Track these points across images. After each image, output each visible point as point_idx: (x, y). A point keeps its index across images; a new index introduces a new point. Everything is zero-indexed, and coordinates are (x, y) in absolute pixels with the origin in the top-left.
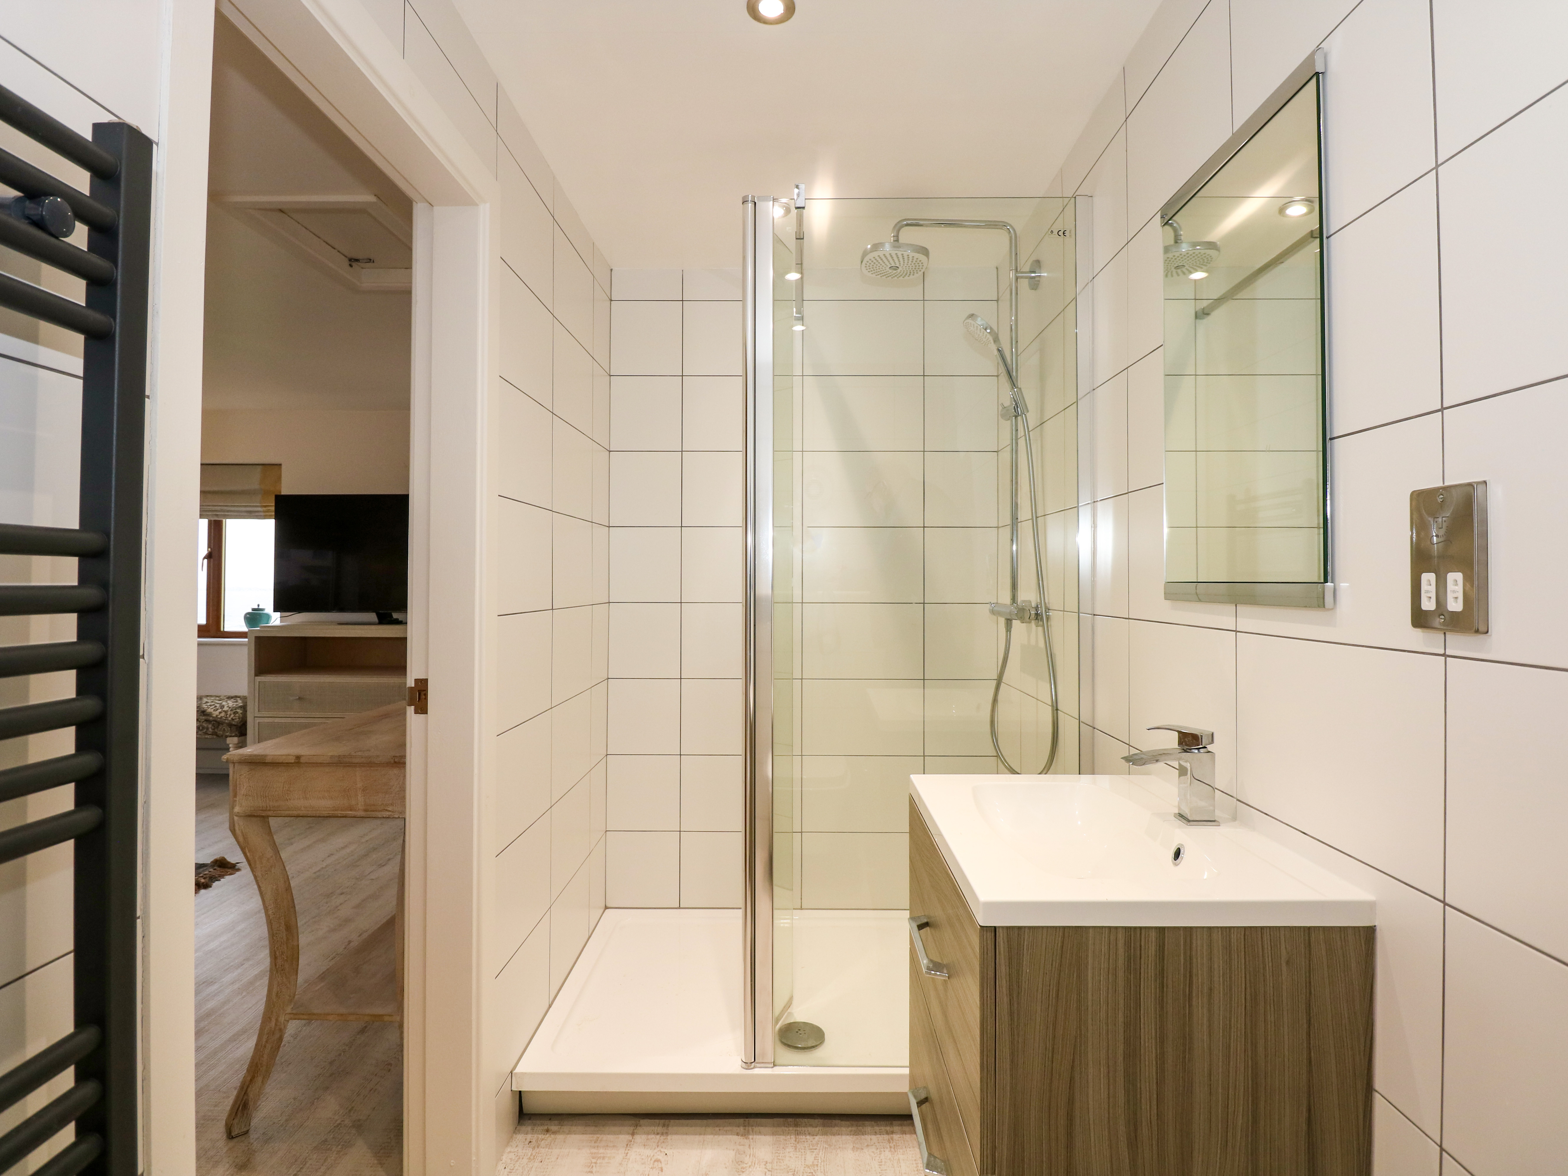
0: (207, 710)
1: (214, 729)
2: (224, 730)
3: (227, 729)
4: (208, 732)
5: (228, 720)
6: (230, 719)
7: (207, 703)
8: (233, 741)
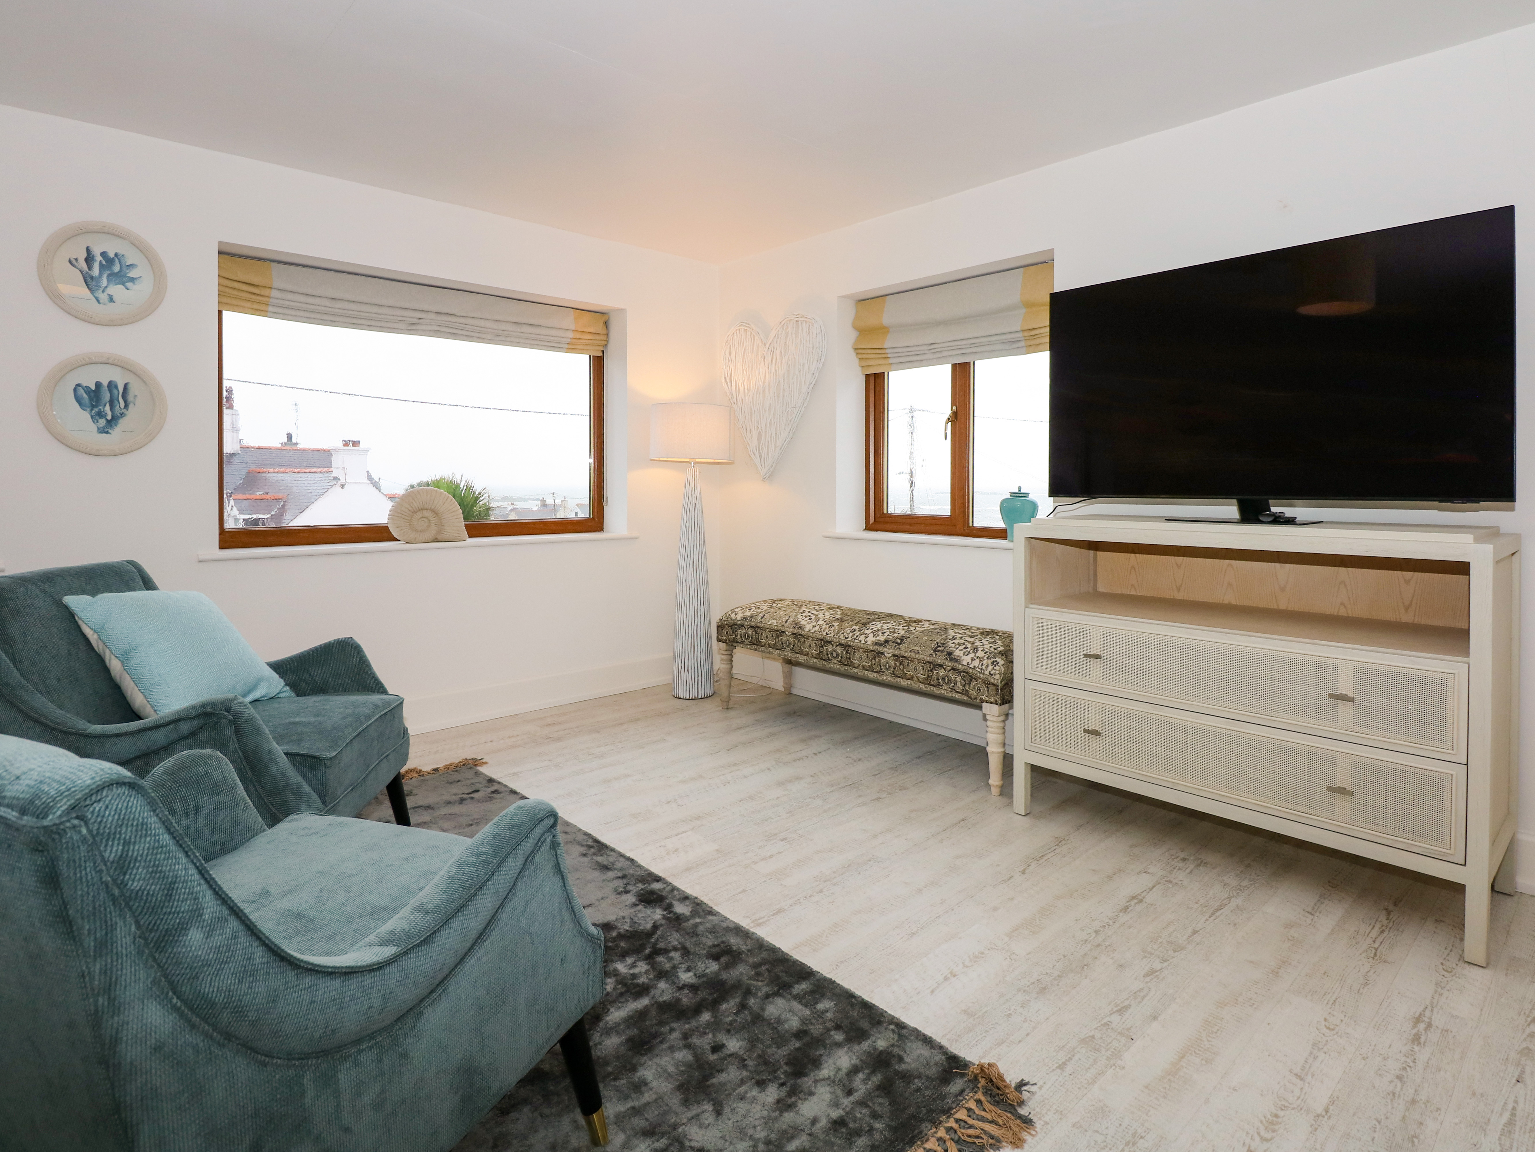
0: (954, 651)
1: (964, 686)
2: (979, 689)
3: (984, 688)
4: (956, 688)
5: (984, 674)
6: (987, 672)
7: (954, 638)
8: (992, 710)
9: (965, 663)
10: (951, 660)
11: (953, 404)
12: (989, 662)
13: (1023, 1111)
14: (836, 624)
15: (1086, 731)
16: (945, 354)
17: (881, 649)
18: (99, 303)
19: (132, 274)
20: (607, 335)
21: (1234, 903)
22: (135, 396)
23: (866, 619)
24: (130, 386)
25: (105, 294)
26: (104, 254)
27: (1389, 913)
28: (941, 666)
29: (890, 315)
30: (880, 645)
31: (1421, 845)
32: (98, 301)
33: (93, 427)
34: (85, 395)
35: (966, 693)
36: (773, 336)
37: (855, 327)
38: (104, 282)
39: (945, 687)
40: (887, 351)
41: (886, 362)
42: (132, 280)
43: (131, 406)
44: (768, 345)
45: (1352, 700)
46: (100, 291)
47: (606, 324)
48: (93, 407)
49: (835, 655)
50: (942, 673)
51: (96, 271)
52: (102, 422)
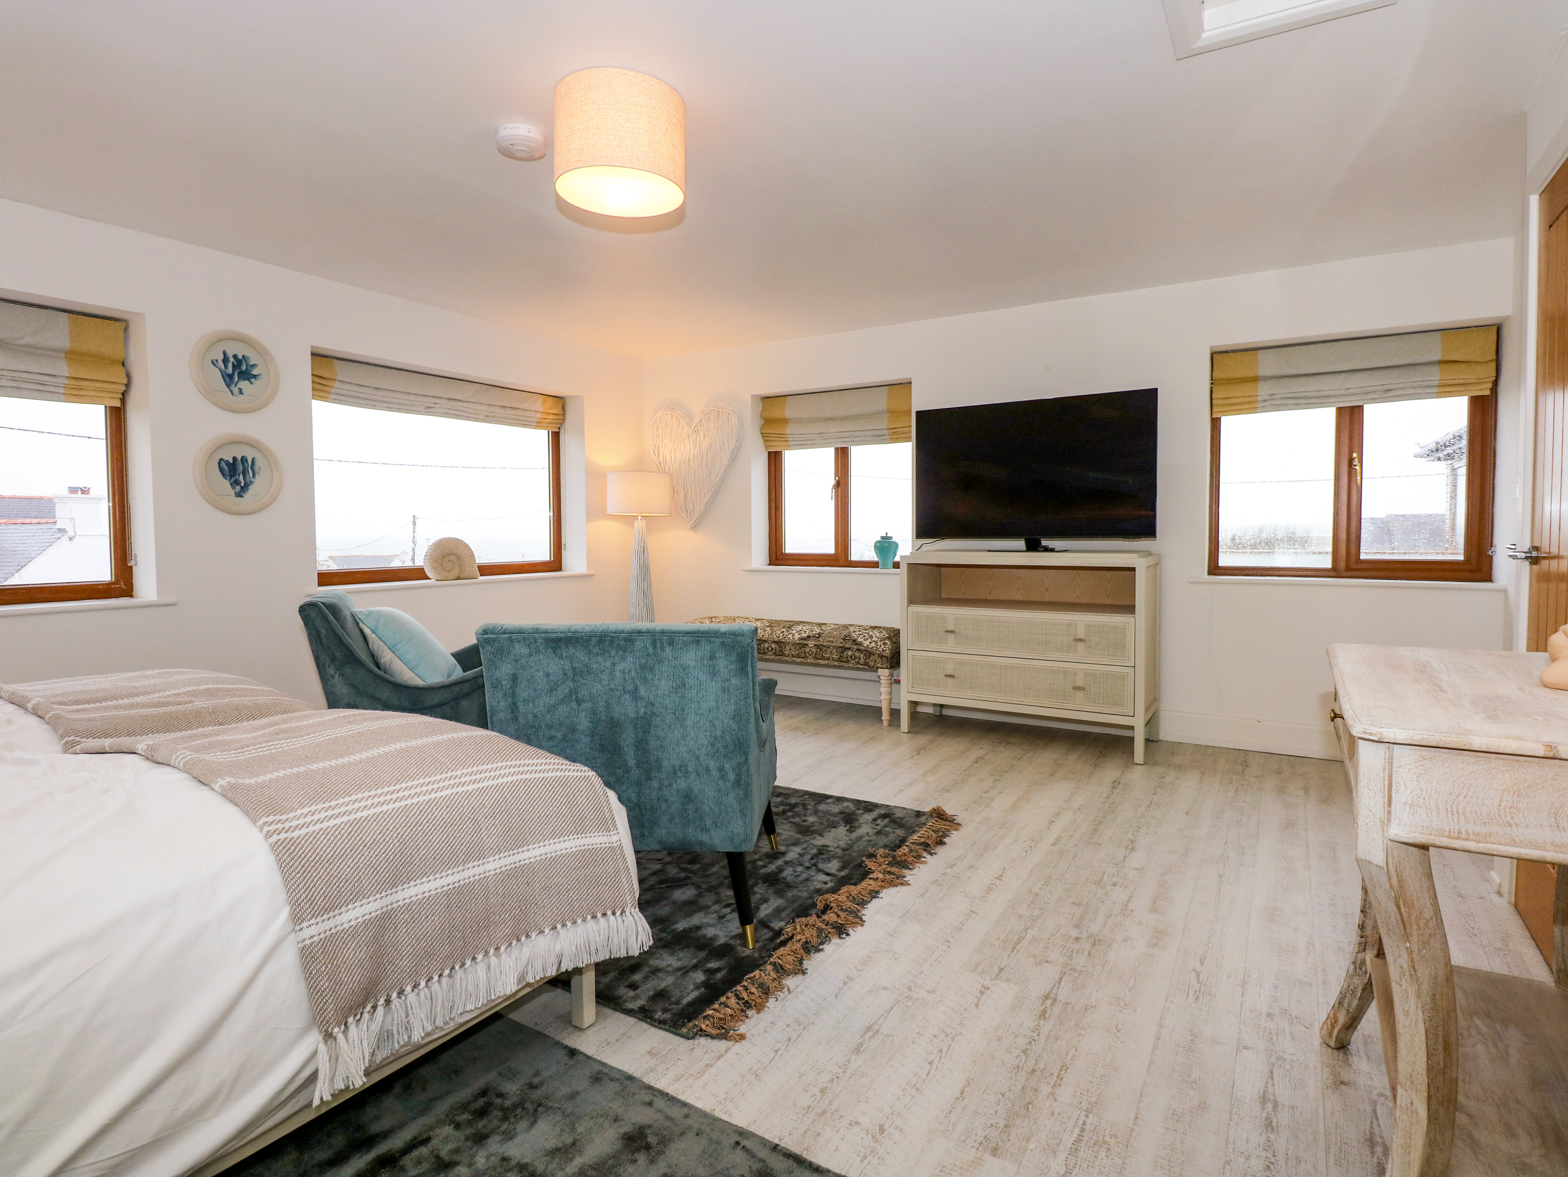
0: (856, 639)
1: (865, 659)
2: (875, 661)
3: (878, 660)
4: (860, 661)
5: (878, 651)
6: (881, 650)
7: (854, 632)
8: (884, 673)
9: (865, 645)
10: (856, 644)
11: (836, 474)
12: (882, 643)
13: (956, 822)
14: (768, 629)
15: (946, 676)
16: (831, 441)
17: (805, 642)
18: (233, 395)
19: (254, 372)
20: (564, 415)
21: (1028, 755)
22: (260, 468)
23: (790, 625)
24: (256, 460)
25: (237, 387)
26: (235, 356)
27: (1101, 752)
28: (849, 649)
29: (790, 411)
30: (805, 639)
31: (1115, 710)
32: (232, 393)
33: (232, 492)
34: (226, 467)
35: (866, 664)
36: (697, 421)
37: (762, 417)
38: (236, 378)
39: (853, 662)
40: (788, 436)
41: (786, 444)
42: (255, 376)
43: (257, 475)
44: (692, 427)
45: (1084, 641)
46: (233, 385)
47: (563, 408)
48: (231, 476)
49: (770, 649)
50: (850, 653)
51: (230, 370)
52: (238, 488)
